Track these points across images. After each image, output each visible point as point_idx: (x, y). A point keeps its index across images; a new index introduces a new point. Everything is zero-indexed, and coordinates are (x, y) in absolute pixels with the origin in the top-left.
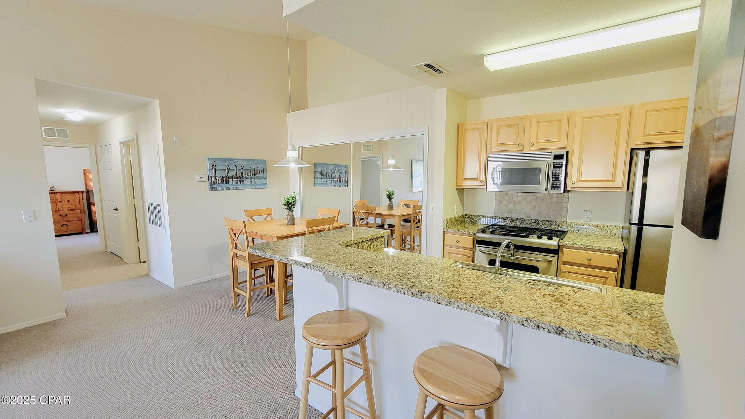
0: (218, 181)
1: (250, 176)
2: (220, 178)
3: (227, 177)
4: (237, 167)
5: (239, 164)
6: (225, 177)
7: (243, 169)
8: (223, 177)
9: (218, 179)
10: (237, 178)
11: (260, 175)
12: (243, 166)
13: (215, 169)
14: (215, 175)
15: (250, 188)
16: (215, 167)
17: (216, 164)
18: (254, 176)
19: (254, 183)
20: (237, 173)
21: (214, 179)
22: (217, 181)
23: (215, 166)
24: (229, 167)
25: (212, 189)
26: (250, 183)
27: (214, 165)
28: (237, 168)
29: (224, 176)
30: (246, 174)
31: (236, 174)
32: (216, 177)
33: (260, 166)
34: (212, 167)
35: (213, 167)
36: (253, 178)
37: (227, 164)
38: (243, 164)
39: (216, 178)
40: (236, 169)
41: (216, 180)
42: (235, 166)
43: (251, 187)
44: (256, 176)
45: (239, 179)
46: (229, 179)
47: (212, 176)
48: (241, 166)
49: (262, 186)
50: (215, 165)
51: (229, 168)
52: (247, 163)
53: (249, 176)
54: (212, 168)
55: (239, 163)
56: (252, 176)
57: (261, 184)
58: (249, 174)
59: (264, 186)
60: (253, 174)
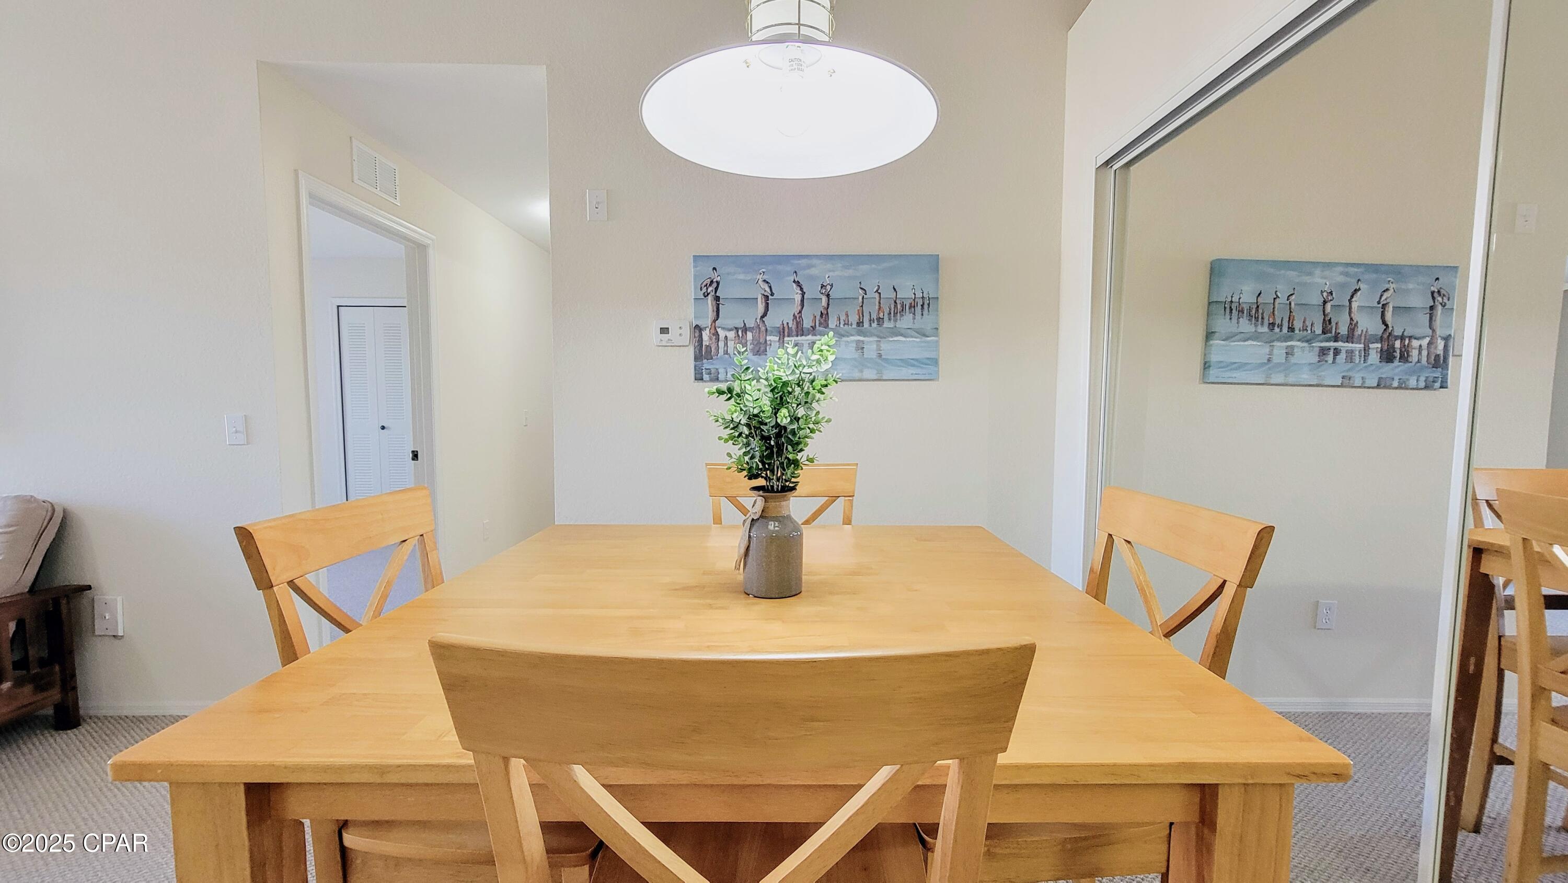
0: (726, 344)
1: (860, 323)
2: (731, 335)
3: (763, 329)
4: (801, 289)
5: (812, 278)
6: (751, 329)
7: (828, 296)
8: (745, 329)
9: (726, 337)
10: (800, 331)
11: (906, 321)
12: (832, 286)
13: (717, 299)
14: (715, 321)
15: (857, 375)
16: (716, 289)
17: (719, 279)
18: (874, 325)
19: (874, 355)
20: (800, 312)
21: (711, 339)
22: (721, 344)
23: (715, 285)
24: (770, 287)
25: (698, 376)
26: (856, 355)
27: (712, 282)
28: (803, 294)
29: (751, 323)
30: (843, 318)
31: (798, 318)
32: (719, 330)
33: (909, 284)
34: (704, 290)
35: (710, 289)
36: (872, 335)
37: (765, 277)
38: (831, 274)
39: (717, 334)
40: (798, 298)
41: (718, 340)
42: (798, 283)
43: (861, 371)
44: (887, 324)
45: (810, 337)
46: (768, 338)
47: (701, 323)
48: (823, 286)
49: (912, 370)
50: (718, 283)
51: (772, 294)
52: (850, 272)
53: (854, 326)
54: (706, 295)
55: (813, 271)
56: (866, 325)
57: (906, 363)
58: (854, 319)
59: (919, 371)
60: (874, 316)
